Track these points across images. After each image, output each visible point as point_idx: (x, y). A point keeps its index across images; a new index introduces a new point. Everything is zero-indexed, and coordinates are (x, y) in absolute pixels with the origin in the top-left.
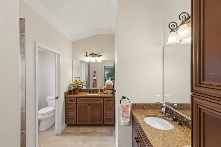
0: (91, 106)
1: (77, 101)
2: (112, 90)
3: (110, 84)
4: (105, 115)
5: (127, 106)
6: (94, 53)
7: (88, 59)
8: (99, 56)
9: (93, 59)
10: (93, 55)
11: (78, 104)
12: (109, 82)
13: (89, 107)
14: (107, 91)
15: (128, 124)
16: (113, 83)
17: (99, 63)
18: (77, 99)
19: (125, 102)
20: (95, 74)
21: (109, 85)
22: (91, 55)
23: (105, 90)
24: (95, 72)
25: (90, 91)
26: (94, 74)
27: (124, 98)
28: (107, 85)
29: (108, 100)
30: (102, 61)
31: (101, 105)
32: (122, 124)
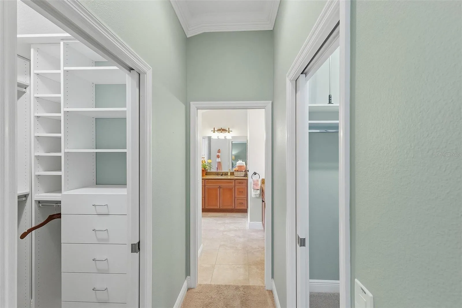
0: (221, 189)
1: (206, 183)
2: (245, 172)
3: (242, 165)
4: (237, 199)
5: (258, 181)
6: (222, 128)
7: (215, 136)
8: (229, 132)
9: (222, 136)
10: (222, 130)
11: (206, 187)
12: (240, 163)
13: (219, 189)
14: (238, 174)
15: (259, 196)
16: (246, 164)
17: (229, 140)
18: (206, 181)
19: (256, 177)
20: (219, 154)
21: (240, 167)
22: (219, 130)
23: (236, 172)
24: (219, 151)
25: (217, 174)
26: (217, 154)
27: (255, 173)
28: (239, 166)
29: (240, 183)
30: (232, 137)
31: (233, 188)
32: (254, 196)
